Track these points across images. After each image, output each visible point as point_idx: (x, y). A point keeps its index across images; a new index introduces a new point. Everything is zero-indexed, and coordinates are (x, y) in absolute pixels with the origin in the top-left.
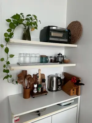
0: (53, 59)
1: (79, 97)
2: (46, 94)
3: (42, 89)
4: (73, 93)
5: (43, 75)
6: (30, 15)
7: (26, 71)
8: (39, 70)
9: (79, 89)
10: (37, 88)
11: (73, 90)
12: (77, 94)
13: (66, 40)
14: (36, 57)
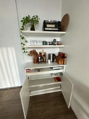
0: (51, 43)
1: (65, 66)
2: (45, 63)
3: (43, 60)
4: (61, 63)
5: (45, 53)
6: (34, 16)
7: (35, 50)
8: (43, 50)
9: (65, 61)
10: (41, 59)
11: (61, 61)
12: (64, 64)
13: (57, 29)
14: (40, 42)
